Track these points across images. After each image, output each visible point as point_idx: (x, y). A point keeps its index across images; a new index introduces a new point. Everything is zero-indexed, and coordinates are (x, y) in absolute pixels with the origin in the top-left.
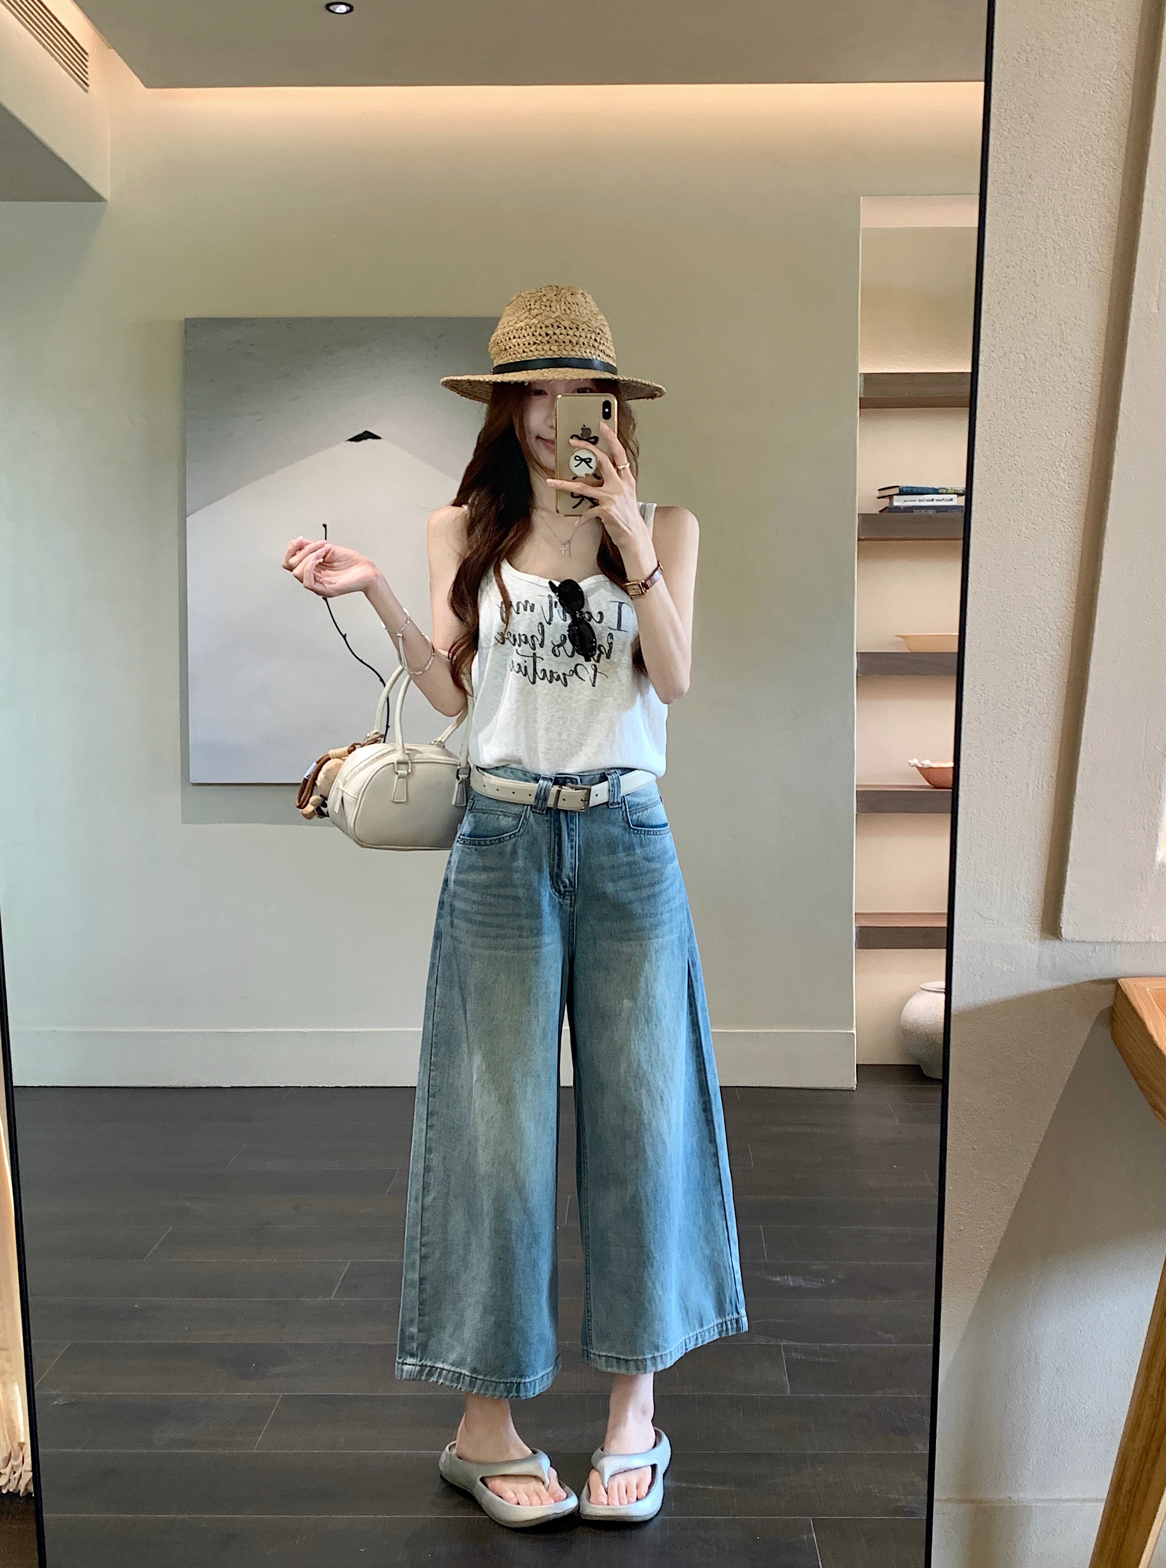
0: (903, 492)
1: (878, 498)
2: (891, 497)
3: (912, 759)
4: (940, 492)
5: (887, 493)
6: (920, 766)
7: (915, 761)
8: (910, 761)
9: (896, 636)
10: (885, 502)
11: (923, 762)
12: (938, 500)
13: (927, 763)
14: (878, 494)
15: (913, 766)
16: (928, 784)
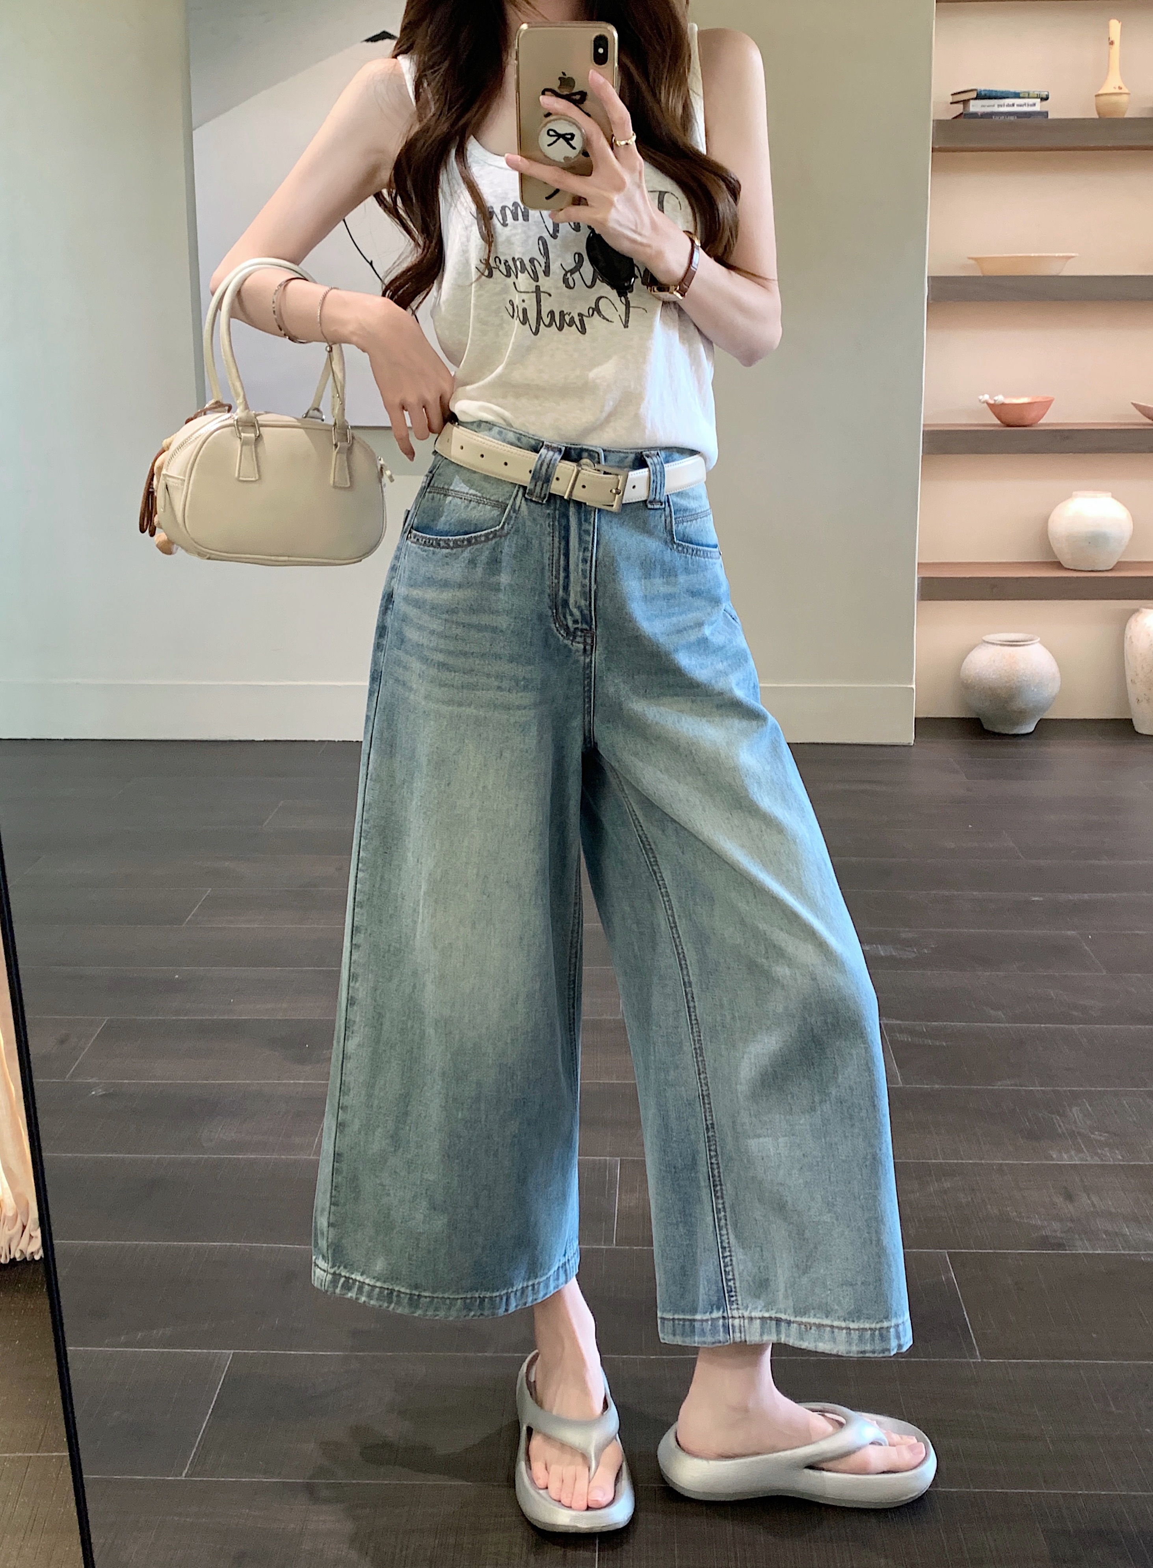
0: (980, 96)
1: (951, 103)
2: (965, 102)
3: (983, 395)
4: (1021, 95)
5: (961, 98)
6: (992, 402)
7: (986, 397)
8: (981, 397)
9: (970, 258)
10: (959, 108)
11: (996, 398)
12: (1018, 105)
13: (1000, 399)
14: (950, 99)
15: (984, 402)
16: (999, 422)
